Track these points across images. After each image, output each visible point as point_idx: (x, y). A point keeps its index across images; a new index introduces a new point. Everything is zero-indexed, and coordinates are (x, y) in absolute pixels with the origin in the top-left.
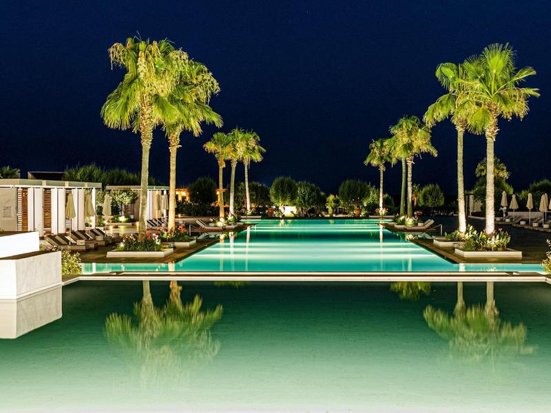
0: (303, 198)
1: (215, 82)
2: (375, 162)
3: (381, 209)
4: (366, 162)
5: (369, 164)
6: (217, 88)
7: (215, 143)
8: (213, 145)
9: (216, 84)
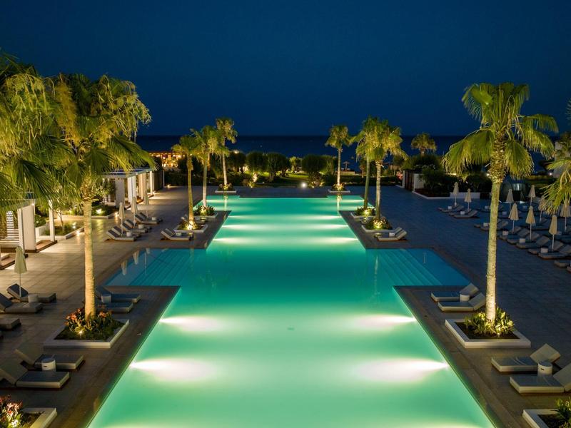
0: (273, 166)
1: (143, 107)
2: (334, 144)
3: (338, 184)
4: (326, 144)
5: (329, 145)
6: (146, 115)
7: (183, 146)
8: (181, 148)
9: (144, 110)
